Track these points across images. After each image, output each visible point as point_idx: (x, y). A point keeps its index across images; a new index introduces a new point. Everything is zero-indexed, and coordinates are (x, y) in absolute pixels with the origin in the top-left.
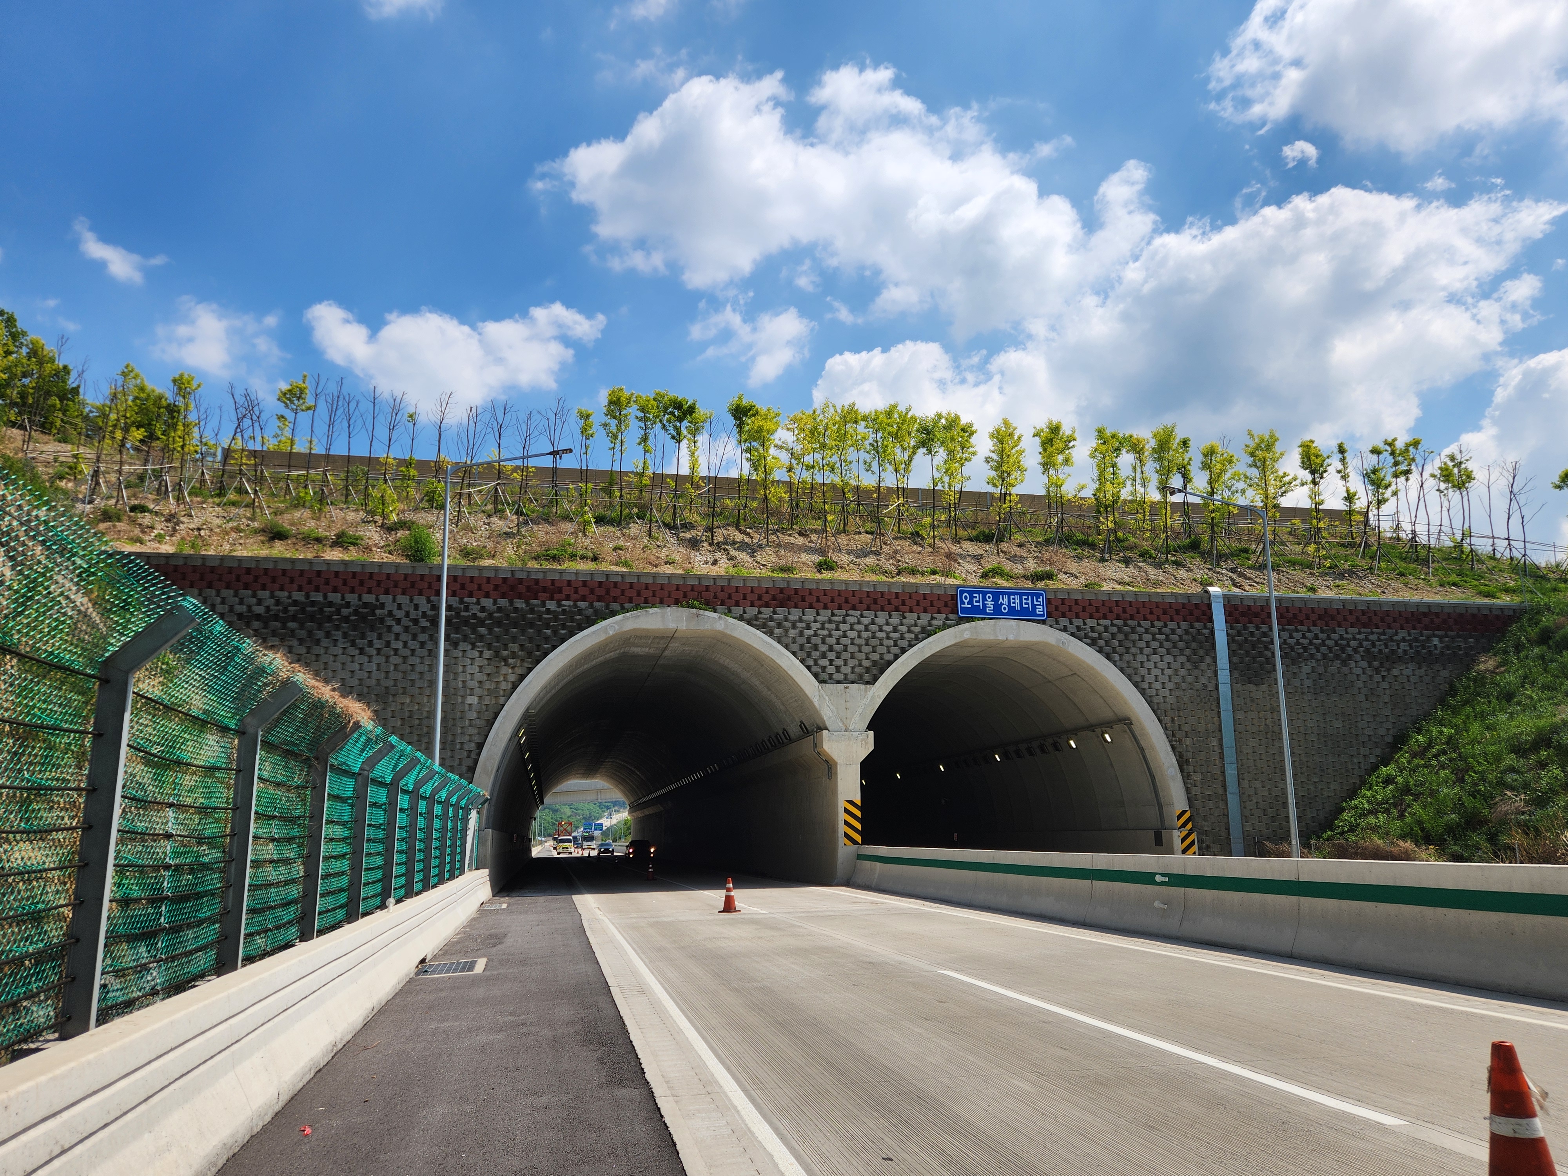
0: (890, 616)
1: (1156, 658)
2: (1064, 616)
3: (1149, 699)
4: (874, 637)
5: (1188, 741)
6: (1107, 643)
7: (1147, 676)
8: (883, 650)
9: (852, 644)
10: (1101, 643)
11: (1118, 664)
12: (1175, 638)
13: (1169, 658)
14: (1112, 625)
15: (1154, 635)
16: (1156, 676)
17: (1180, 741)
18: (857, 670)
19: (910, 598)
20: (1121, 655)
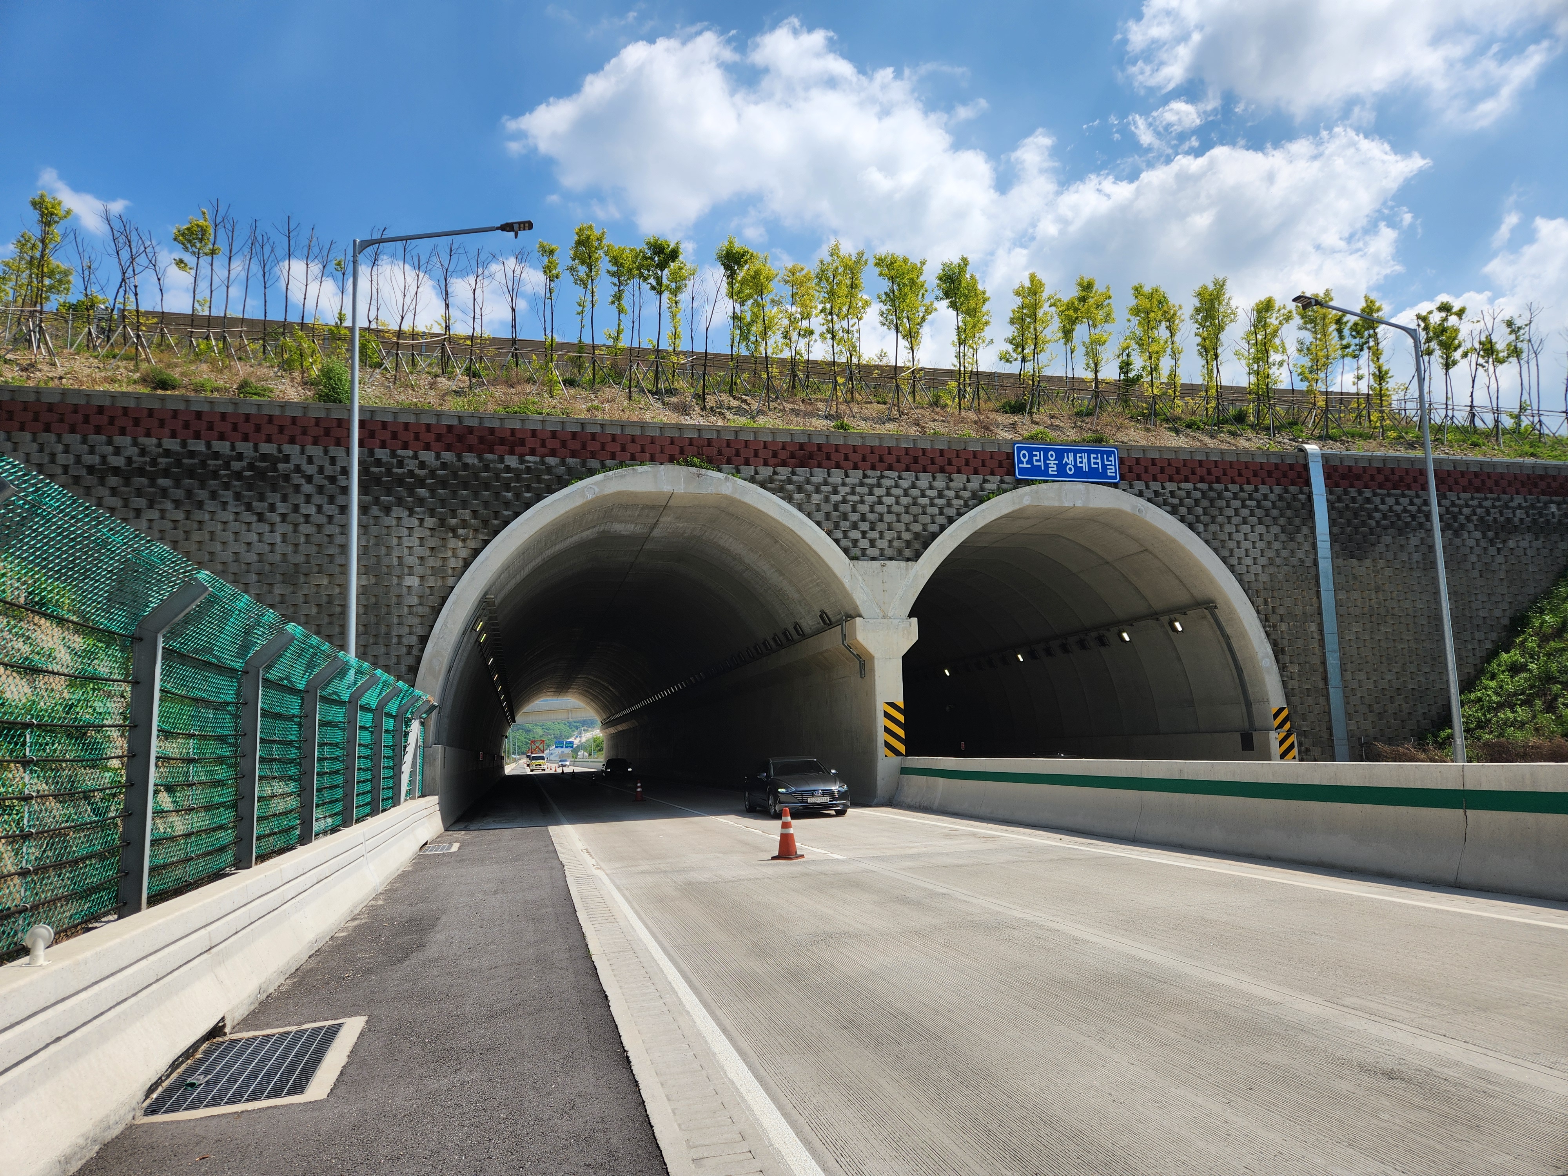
0: (934, 478)
1: (1246, 528)
2: (1139, 478)
3: (1238, 577)
4: (915, 504)
5: (1284, 627)
6: (1190, 510)
7: (1236, 550)
8: (926, 519)
10: (1183, 510)
11: (1202, 535)
12: (1268, 504)
13: (1261, 529)
14: (1195, 489)
15: (1243, 501)
16: (1246, 550)
17: (1274, 626)
18: (896, 543)
19: (958, 456)
20: (1206, 525)
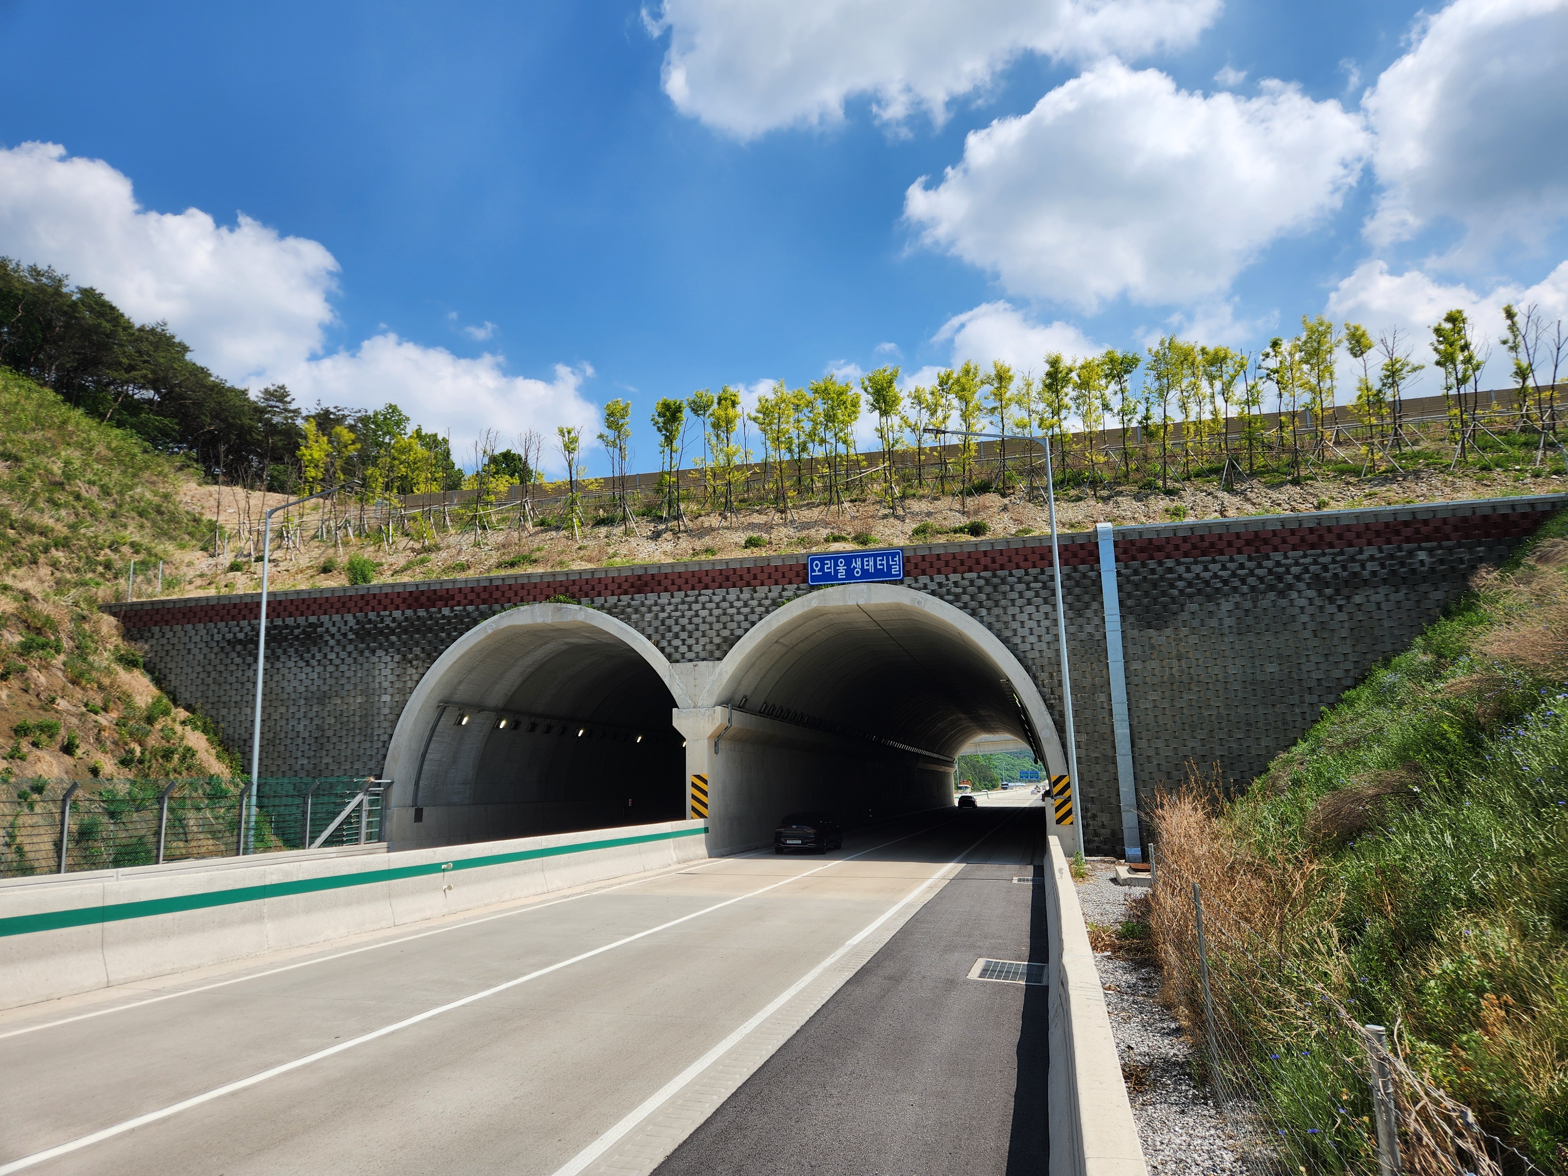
0: (741, 592)
1: (1031, 609)
2: (924, 573)
4: (725, 614)
6: (973, 597)
7: (1020, 630)
8: (734, 625)
9: (704, 622)
10: (966, 598)
14: (979, 577)
15: (1028, 584)
16: (1031, 629)
18: (708, 647)
20: (989, 609)
